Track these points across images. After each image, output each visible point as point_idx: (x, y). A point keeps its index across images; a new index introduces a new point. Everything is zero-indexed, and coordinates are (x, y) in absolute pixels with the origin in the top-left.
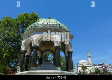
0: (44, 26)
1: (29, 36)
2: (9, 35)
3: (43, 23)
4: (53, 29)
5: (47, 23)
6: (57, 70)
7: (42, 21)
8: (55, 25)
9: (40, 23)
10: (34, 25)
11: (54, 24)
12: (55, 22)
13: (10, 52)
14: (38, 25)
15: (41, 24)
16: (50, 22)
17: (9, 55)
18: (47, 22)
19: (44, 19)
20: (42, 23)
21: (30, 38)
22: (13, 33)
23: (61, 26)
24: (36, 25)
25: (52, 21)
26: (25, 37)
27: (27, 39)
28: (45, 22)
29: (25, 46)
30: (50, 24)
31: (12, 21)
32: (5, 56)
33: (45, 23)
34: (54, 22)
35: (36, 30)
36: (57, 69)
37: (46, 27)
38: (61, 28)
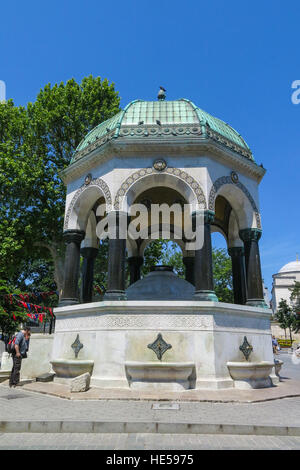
0: (147, 136)
1: (90, 176)
2: (12, 173)
3: (141, 123)
4: (182, 147)
5: (158, 123)
6: (203, 299)
7: (137, 115)
8: (188, 125)
9: (129, 122)
10: (108, 130)
11: (184, 121)
12: (191, 114)
13: (20, 234)
14: (121, 132)
15: (132, 127)
16: (170, 115)
17: (20, 246)
18: (157, 115)
19: (144, 105)
20: (136, 123)
21: (93, 184)
22: (24, 164)
24: (115, 129)
25: (177, 109)
26: (75, 178)
27: (84, 189)
28: (150, 115)
29: (79, 215)
30: (170, 123)
31: (17, 115)
32: (7, 249)
33: (150, 122)
34: (184, 114)
35: (115, 151)
36: (202, 295)
37: (153, 139)
38: (215, 138)
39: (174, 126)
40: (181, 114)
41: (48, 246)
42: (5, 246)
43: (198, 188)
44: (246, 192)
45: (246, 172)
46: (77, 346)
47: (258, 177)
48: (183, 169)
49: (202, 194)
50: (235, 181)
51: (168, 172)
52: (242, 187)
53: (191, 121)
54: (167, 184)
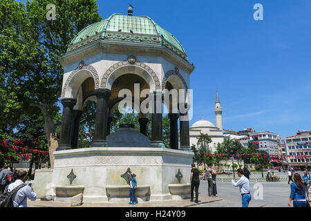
0: (124, 40)
1: (82, 62)
2: (14, 52)
3: (120, 31)
4: (147, 50)
5: (131, 31)
6: (157, 147)
7: (117, 25)
8: (151, 36)
9: (111, 29)
10: (97, 33)
11: (148, 33)
12: (152, 28)
13: (21, 98)
14: (106, 35)
15: (114, 33)
16: (139, 27)
18: (130, 26)
19: (121, 17)
20: (116, 30)
21: (85, 69)
22: (24, 46)
23: (166, 41)
24: (102, 33)
25: (143, 24)
26: (71, 63)
27: (78, 71)
28: (126, 26)
29: (73, 88)
30: (139, 33)
31: (17, 9)
32: (10, 108)
33: (126, 31)
34: (147, 27)
35: (103, 48)
36: (156, 144)
37: (127, 43)
38: (166, 45)
39: (142, 35)
40: (145, 27)
41: (40, 107)
42: (8, 105)
43: (155, 77)
44: (183, 80)
45: (184, 67)
46: (72, 176)
47: (190, 71)
48: (147, 64)
49: (158, 81)
50: (177, 73)
51: (137, 65)
52: (181, 77)
53: (152, 33)
54: (136, 73)
